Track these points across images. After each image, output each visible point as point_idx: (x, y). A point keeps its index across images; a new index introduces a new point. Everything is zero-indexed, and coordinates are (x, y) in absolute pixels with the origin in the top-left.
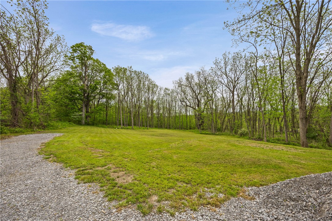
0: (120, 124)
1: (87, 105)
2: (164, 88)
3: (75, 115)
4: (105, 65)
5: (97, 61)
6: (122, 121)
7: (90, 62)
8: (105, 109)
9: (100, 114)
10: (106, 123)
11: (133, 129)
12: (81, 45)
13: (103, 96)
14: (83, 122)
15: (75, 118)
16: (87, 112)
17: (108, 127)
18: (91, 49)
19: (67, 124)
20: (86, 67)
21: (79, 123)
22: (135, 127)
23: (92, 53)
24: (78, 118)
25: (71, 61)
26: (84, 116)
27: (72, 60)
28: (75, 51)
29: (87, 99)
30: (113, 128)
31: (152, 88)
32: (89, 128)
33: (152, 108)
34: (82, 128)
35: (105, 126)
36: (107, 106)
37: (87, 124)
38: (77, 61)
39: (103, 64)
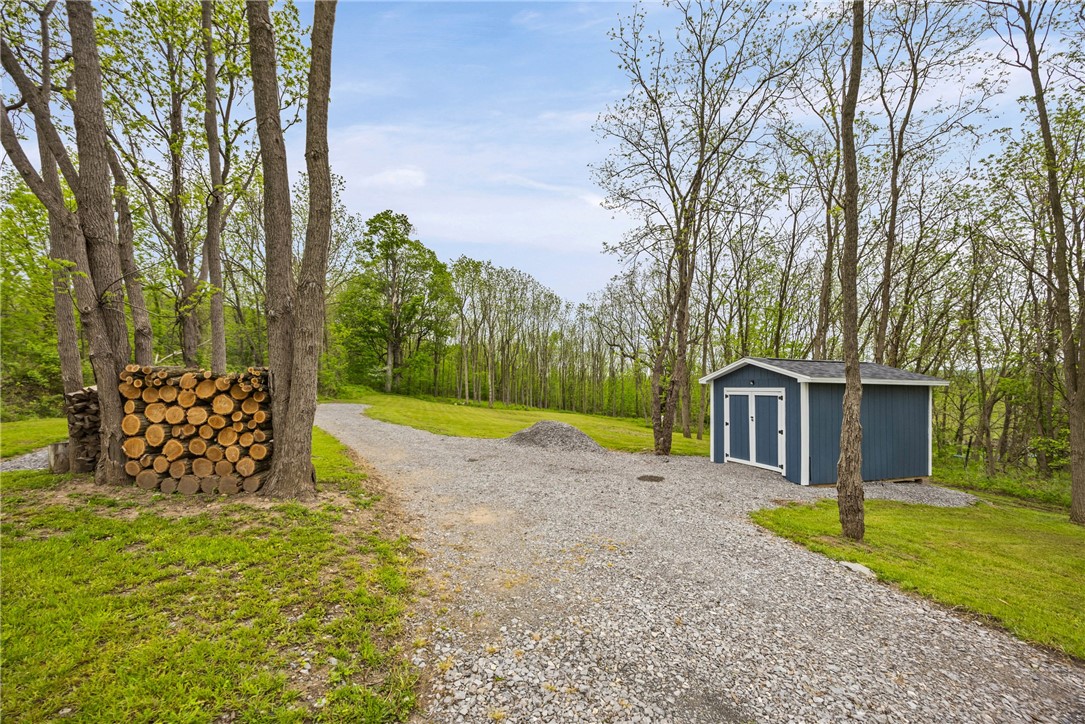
0: (464, 397)
1: (396, 350)
2: (577, 305)
3: (375, 372)
4: (433, 253)
5: (417, 245)
6: (467, 388)
7: (401, 251)
8: (431, 359)
9: (422, 369)
10: (433, 390)
11: (491, 408)
12: (386, 214)
13: (429, 328)
14: (389, 385)
15: (373, 377)
16: (395, 365)
17: (439, 401)
18: (404, 220)
19: (361, 389)
20: (394, 261)
21: (380, 388)
22: (495, 405)
23: (407, 231)
24: (380, 377)
25: (367, 253)
26: (390, 374)
27: (368, 251)
28: (374, 231)
29: (397, 335)
30: (449, 402)
31: (547, 304)
32: (401, 399)
33: (547, 355)
34: (389, 399)
35: (432, 398)
36: (438, 351)
37: (396, 391)
38: (377, 252)
39: (429, 251)
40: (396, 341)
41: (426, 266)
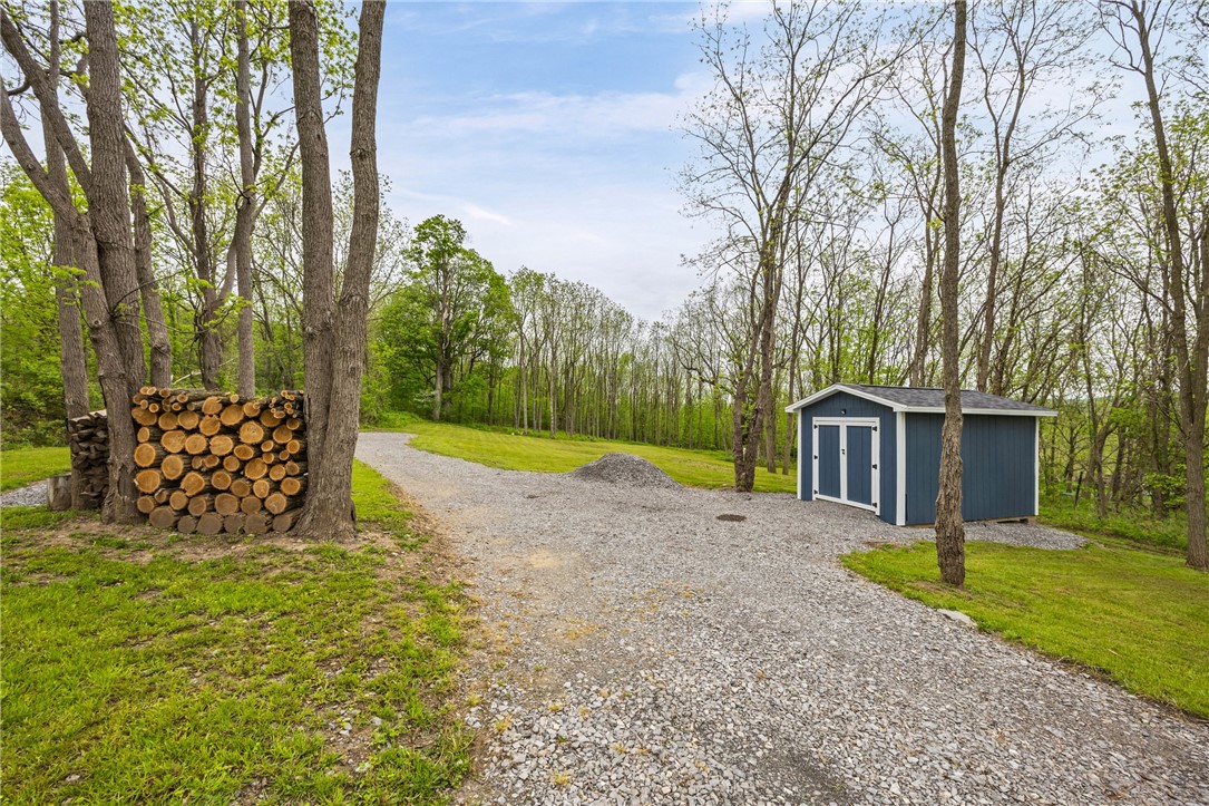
0: (522, 426)
1: (446, 372)
2: (651, 324)
3: (422, 397)
4: (490, 264)
5: (471, 255)
6: (526, 416)
7: (454, 261)
8: (485, 383)
9: (475, 394)
10: (488, 418)
11: (553, 438)
12: (438, 220)
13: (484, 348)
14: (437, 412)
15: (419, 403)
16: (445, 389)
17: (494, 430)
18: (458, 228)
19: (406, 416)
20: (445, 271)
21: (428, 415)
22: (557, 435)
23: (460, 239)
24: (428, 403)
25: (415, 263)
26: (438, 399)
27: (417, 260)
28: (423, 237)
29: (447, 355)
30: (505, 431)
31: (617, 323)
32: (451, 428)
33: (616, 380)
34: (437, 427)
35: (486, 426)
36: (493, 374)
37: (445, 419)
38: (427, 261)
39: (485, 261)
40: (446, 362)
41: (481, 278)
